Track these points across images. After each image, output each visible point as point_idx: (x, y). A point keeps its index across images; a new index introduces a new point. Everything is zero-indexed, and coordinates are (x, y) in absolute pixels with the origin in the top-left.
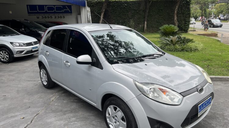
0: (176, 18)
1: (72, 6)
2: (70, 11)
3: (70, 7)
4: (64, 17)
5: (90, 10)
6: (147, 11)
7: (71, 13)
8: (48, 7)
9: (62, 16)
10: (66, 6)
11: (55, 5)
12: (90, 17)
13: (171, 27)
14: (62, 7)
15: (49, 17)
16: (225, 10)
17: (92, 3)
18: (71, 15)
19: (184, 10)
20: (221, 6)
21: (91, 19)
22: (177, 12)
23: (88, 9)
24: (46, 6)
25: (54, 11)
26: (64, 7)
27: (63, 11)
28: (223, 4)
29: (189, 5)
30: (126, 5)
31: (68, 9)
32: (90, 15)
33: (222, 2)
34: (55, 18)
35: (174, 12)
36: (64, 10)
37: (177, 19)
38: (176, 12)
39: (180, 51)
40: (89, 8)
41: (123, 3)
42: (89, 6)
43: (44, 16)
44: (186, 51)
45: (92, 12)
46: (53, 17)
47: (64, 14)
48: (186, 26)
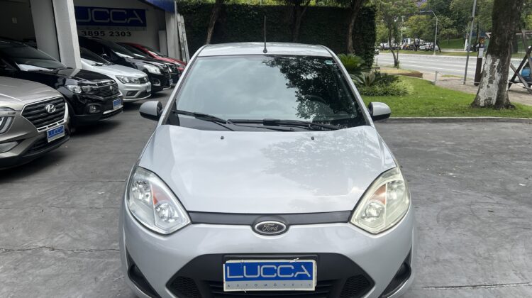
0: (350, 43)
1: (146, 12)
2: (142, 22)
3: (142, 13)
4: (130, 34)
5: (183, 22)
6: (298, 27)
7: (144, 25)
8: (95, 12)
9: (126, 32)
10: (134, 12)
11: (112, 9)
12: (185, 35)
13: (350, 57)
14: (126, 13)
15: (98, 33)
16: (427, 29)
17: (187, 7)
18: (144, 29)
19: (364, 27)
20: (418, 20)
21: (185, 39)
22: (353, 31)
23: (180, 18)
24: (92, 8)
25: (108, 21)
26: (130, 12)
27: (129, 21)
28: (424, 16)
29: (373, 18)
30: (257, 13)
31: (139, 18)
32: (184, 30)
33: (422, 14)
34: (111, 35)
35: (348, 30)
36: (131, 19)
37: (353, 45)
38: (350, 31)
39: (382, 95)
40: (182, 17)
41: (251, 10)
42: (181, 12)
43: (87, 31)
44: (392, 95)
45: (188, 25)
46: (107, 32)
47: (129, 27)
48: (368, 57)
